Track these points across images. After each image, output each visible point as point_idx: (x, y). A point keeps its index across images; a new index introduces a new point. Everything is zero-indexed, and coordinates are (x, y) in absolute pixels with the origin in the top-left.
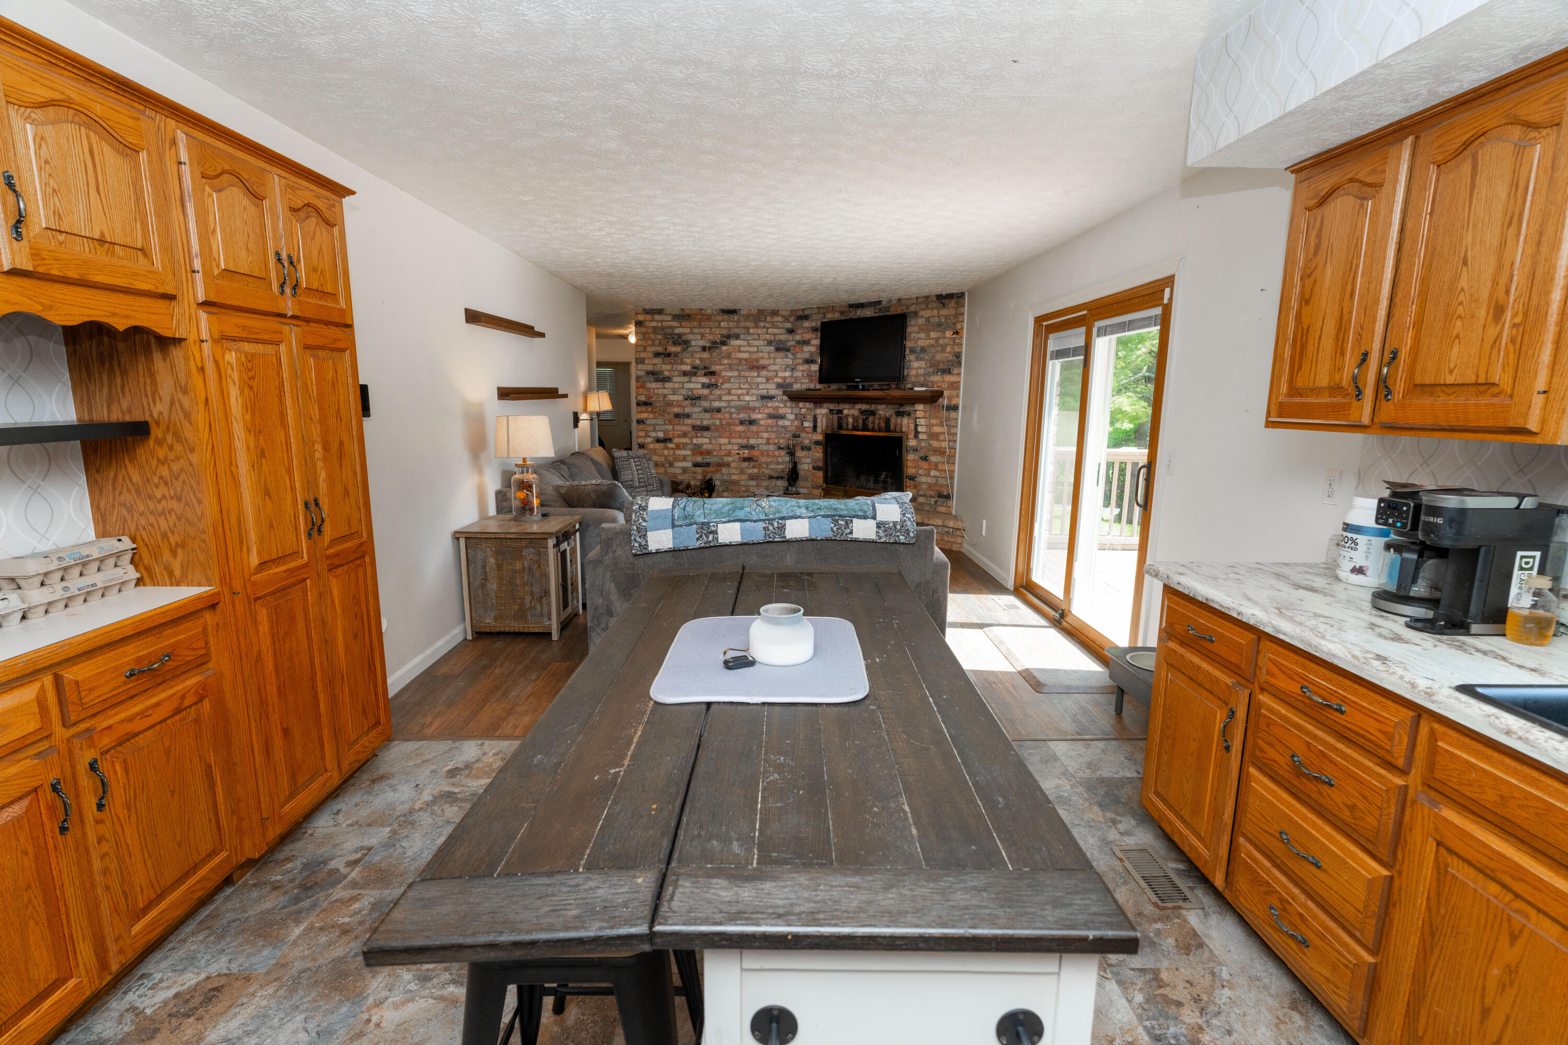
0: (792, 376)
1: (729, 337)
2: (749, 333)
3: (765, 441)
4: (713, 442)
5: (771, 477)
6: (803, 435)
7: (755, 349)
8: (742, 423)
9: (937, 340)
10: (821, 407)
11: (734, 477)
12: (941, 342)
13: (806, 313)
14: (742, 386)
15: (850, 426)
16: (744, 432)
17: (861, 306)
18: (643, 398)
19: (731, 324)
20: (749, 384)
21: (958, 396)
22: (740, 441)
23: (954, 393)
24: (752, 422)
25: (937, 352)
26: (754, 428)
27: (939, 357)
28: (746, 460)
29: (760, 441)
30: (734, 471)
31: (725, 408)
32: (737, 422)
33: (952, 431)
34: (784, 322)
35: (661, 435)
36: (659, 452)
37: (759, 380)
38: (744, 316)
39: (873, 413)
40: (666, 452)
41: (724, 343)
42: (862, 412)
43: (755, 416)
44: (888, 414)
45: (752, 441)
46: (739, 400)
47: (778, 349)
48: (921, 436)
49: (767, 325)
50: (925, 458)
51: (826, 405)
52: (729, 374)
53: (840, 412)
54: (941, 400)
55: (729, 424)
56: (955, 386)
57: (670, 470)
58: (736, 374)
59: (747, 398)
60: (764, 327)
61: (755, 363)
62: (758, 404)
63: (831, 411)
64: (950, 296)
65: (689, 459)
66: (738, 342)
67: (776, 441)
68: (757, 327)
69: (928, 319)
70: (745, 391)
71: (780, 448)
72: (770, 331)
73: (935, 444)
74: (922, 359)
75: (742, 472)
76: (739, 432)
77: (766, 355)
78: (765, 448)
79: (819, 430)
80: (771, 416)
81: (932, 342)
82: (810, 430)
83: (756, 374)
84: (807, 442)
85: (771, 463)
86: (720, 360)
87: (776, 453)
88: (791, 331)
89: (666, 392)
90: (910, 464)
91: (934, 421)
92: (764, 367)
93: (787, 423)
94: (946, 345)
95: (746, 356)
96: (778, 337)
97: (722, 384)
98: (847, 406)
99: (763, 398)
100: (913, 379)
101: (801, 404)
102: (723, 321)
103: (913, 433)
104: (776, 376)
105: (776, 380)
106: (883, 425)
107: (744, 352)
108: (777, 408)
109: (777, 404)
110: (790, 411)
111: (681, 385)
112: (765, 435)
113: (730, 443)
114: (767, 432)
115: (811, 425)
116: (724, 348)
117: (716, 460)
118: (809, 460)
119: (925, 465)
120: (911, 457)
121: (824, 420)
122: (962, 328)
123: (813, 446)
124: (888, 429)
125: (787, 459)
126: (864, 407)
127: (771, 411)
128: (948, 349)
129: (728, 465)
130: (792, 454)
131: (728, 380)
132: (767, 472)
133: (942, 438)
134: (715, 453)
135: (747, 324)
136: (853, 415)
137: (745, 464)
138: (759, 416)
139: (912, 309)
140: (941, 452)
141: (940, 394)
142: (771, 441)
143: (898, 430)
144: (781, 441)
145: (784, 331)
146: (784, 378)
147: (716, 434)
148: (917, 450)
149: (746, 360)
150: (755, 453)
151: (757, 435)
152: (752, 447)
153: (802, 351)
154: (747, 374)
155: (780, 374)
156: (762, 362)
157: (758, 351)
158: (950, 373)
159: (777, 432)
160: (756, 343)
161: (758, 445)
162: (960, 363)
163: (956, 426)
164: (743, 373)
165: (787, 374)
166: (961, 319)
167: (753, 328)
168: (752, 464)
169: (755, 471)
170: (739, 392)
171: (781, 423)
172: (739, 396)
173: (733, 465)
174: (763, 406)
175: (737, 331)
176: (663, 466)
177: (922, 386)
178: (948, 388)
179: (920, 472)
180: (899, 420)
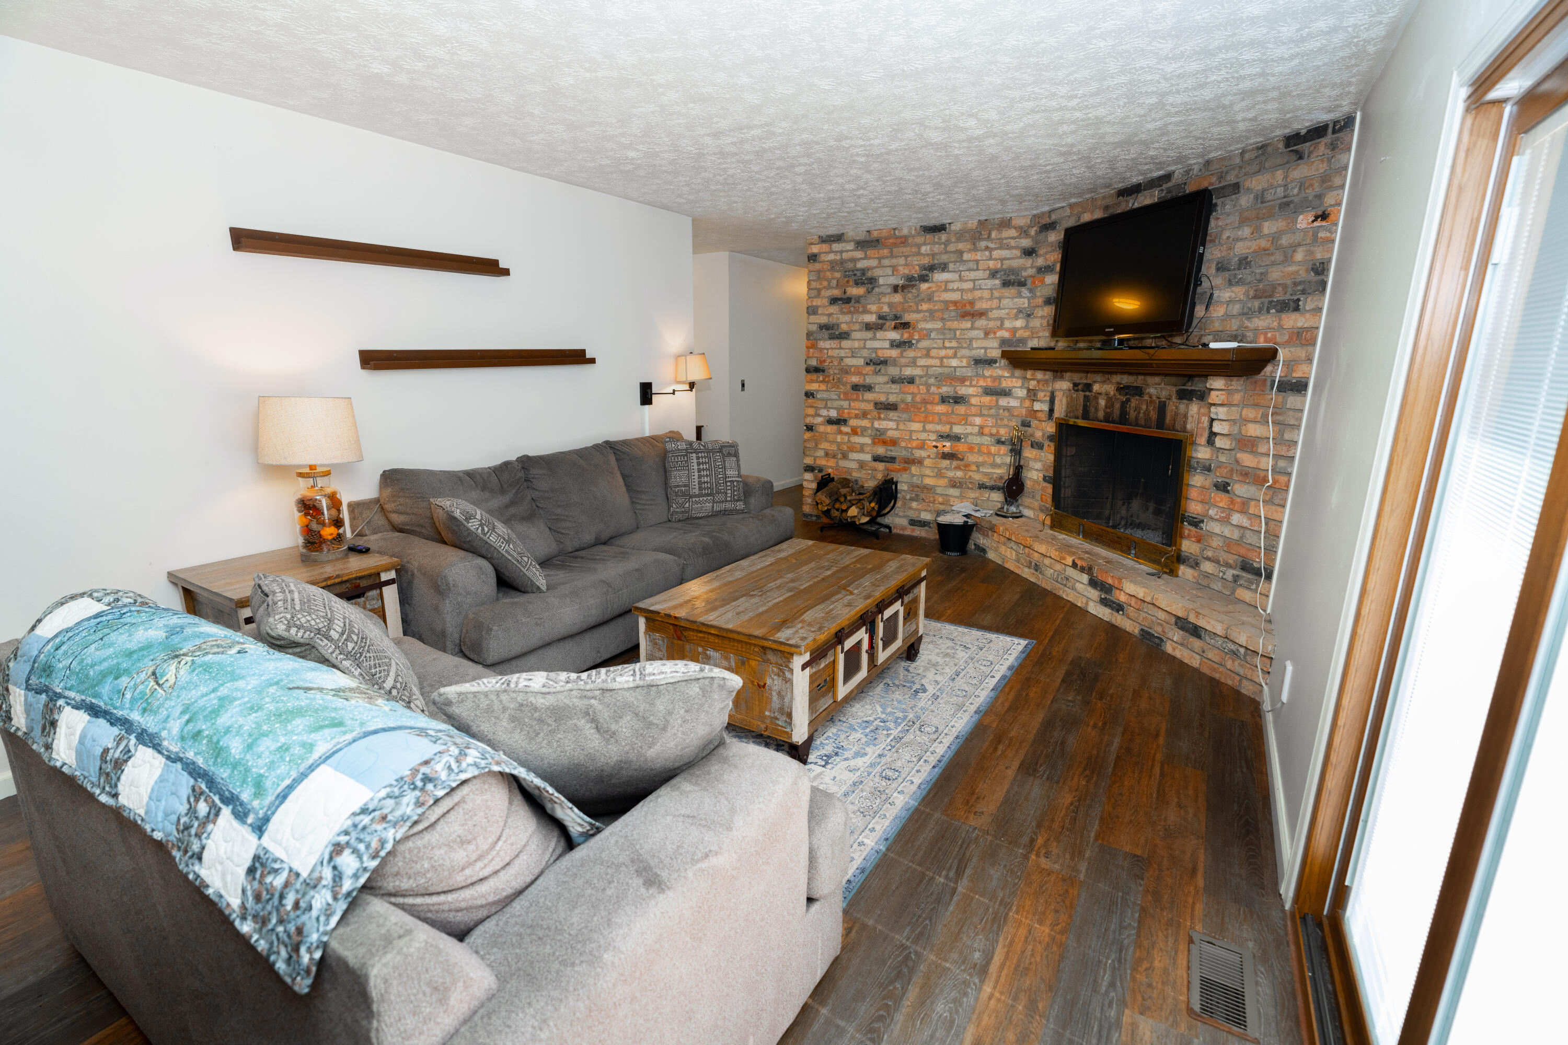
0: (1026, 327)
1: (932, 268)
2: (962, 261)
3: (976, 429)
4: (901, 427)
5: (982, 486)
6: (1034, 423)
7: (969, 285)
8: (944, 400)
9: (1275, 237)
10: (1062, 378)
11: (928, 481)
12: (1284, 241)
13: (1052, 217)
14: (947, 344)
15: (1101, 414)
16: (946, 414)
17: (1137, 188)
18: (814, 363)
19: (936, 249)
20: (958, 340)
21: (1310, 360)
22: (939, 428)
23: (1301, 353)
24: (958, 400)
25: (1273, 264)
26: (961, 409)
27: (1275, 275)
28: (945, 456)
29: (969, 429)
30: (928, 472)
31: (921, 377)
32: (937, 398)
33: (1287, 436)
34: (1019, 237)
35: (833, 414)
36: (831, 437)
37: (974, 333)
38: (956, 233)
39: (1138, 391)
40: (839, 438)
41: (924, 279)
42: (1121, 389)
43: (963, 391)
44: (1164, 394)
45: (957, 429)
46: (942, 366)
47: (1006, 284)
48: (1219, 442)
49: (992, 246)
50: (1223, 487)
51: (1068, 374)
52: (929, 326)
53: (1088, 387)
54: (1269, 369)
55: (925, 402)
56: (1304, 338)
57: (843, 463)
58: (939, 325)
59: (954, 362)
60: (987, 248)
61: (968, 308)
62: (969, 372)
63: (1075, 385)
64: (1318, 131)
65: (867, 449)
66: (944, 276)
67: (994, 431)
68: (975, 249)
69: (1261, 194)
70: (950, 352)
71: (999, 442)
72: (996, 254)
73: (1247, 459)
74: (1240, 282)
75: (940, 475)
76: (938, 414)
77: (986, 294)
78: (976, 440)
79: (1056, 416)
80: (988, 392)
81: (1263, 243)
82: (1043, 416)
83: (969, 325)
84: (1039, 435)
85: (983, 464)
86: (917, 305)
87: (993, 449)
88: (1029, 252)
89: (842, 353)
90: (1193, 493)
91: (1250, 413)
92: (982, 314)
93: (1013, 403)
94: (1294, 247)
95: (955, 296)
96: (1007, 264)
97: (918, 341)
98: (1099, 377)
99: (978, 362)
100: (1217, 326)
101: (1029, 374)
102: (925, 244)
103: (1206, 434)
104: (1001, 327)
105: (1000, 334)
106: (1153, 415)
107: (953, 290)
108: (1000, 378)
109: (1000, 372)
110: (1019, 383)
111: (862, 343)
112: (978, 421)
113: (924, 430)
114: (981, 415)
115: (1045, 407)
116: (924, 286)
117: (904, 453)
118: (1037, 465)
119: (1221, 499)
120: (1197, 481)
121: (1065, 401)
122: (1339, 204)
123: (1046, 443)
124: (1161, 423)
125: (1008, 460)
126: (1126, 380)
127: (989, 383)
128: (1299, 256)
129: (920, 462)
130: (1016, 452)
131: (927, 335)
132: (977, 477)
133: (1262, 449)
134: (903, 444)
135: (961, 246)
136: (1107, 395)
137: (945, 463)
138: (971, 391)
139: (1231, 178)
140: (1256, 478)
141: (1269, 356)
142: (986, 430)
143: (1178, 426)
144: (1002, 431)
145: (1017, 253)
146: (1014, 331)
147: (904, 416)
148: (1209, 469)
149: (955, 303)
150: (961, 447)
151: (965, 420)
152: (957, 438)
153: (1040, 284)
154: (955, 325)
155: (1007, 324)
156: (980, 306)
157: (974, 289)
158: (1297, 309)
159: (997, 417)
160: (973, 275)
161: (966, 435)
162: (1324, 284)
163: (1298, 427)
164: (949, 324)
165: (1019, 323)
166: (1337, 181)
167: (970, 251)
168: (955, 463)
169: (959, 474)
170: (943, 353)
171: (1003, 402)
172: (941, 359)
173: (927, 462)
174: (977, 375)
175: (944, 258)
176: (834, 456)
177: (1234, 338)
178: (1288, 343)
179: (1212, 512)
180: (1182, 407)
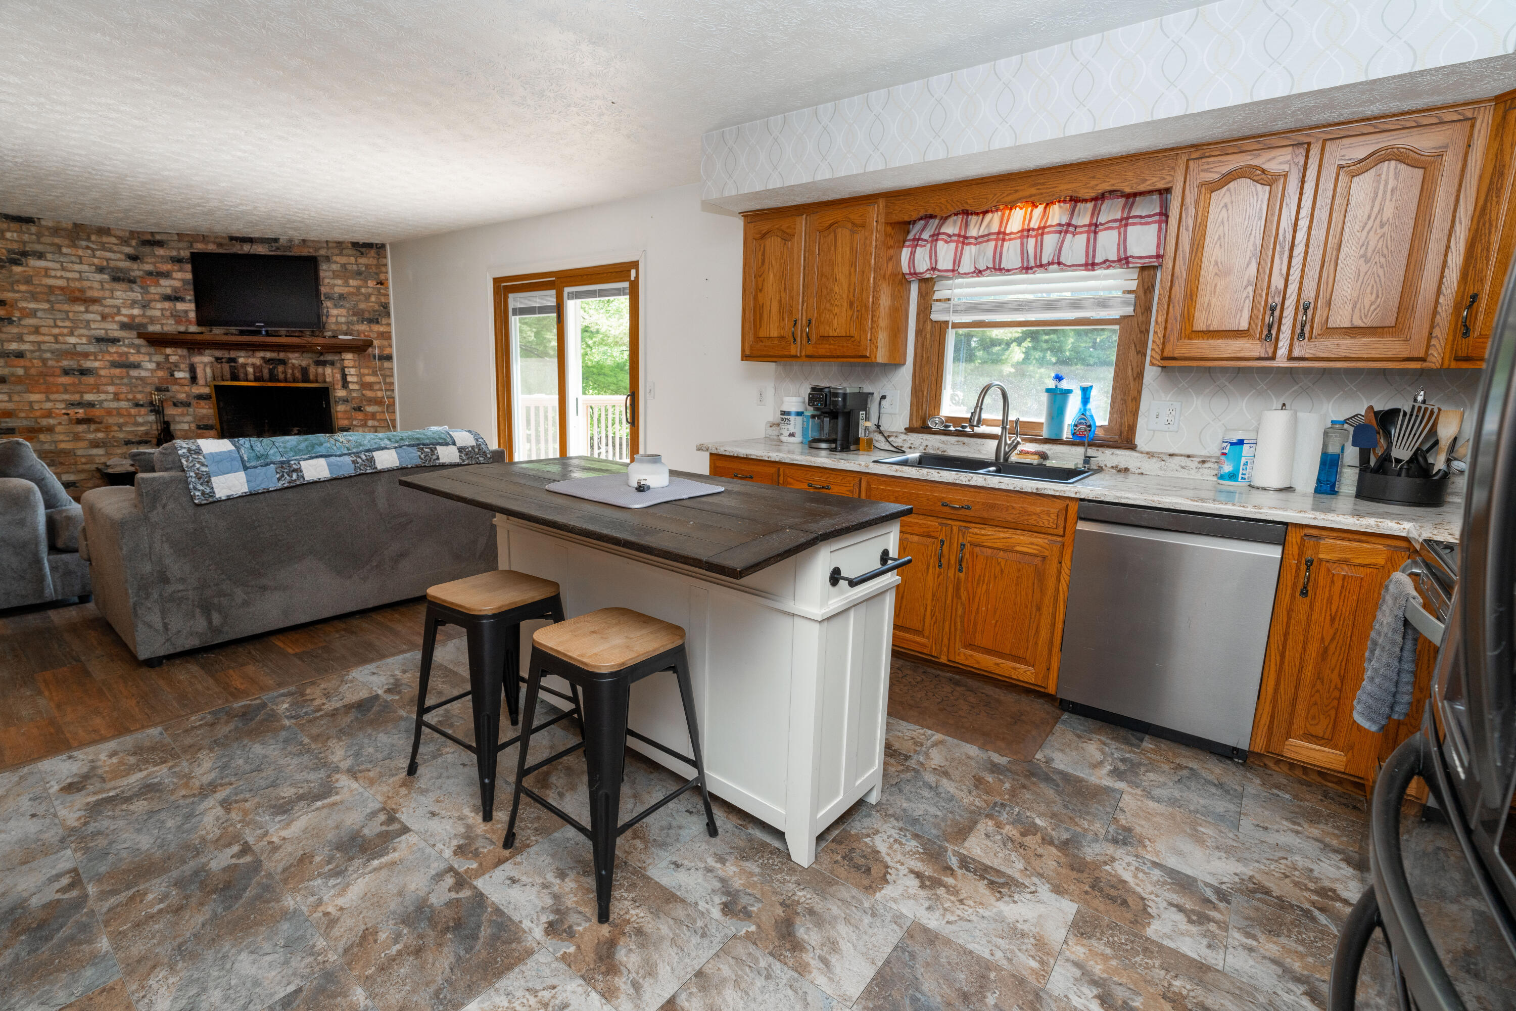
0: (143, 315)
1: (25, 254)
2: (61, 253)
3: (111, 396)
4: (16, 398)
5: (128, 443)
6: (174, 388)
7: (77, 275)
8: (66, 372)
9: (358, 288)
10: (201, 354)
11: (62, 446)
12: (363, 290)
13: (158, 237)
14: (60, 323)
15: (251, 377)
16: (73, 384)
17: (251, 240)
19: (26, 237)
20: (72, 321)
21: (390, 346)
22: (66, 397)
23: (385, 343)
24: (83, 372)
25: (360, 300)
26: (91, 380)
27: (362, 306)
28: (79, 422)
29: (103, 397)
30: (61, 437)
31: (32, 352)
32: (58, 371)
33: (388, 380)
34: (121, 244)
37: (90, 316)
38: (48, 228)
39: (283, 362)
41: (16, 262)
42: (267, 361)
43: (88, 364)
44: (304, 363)
45: (89, 397)
46: (57, 342)
47: (116, 279)
48: (351, 386)
49: (94, 246)
50: (359, 409)
51: (208, 352)
52: (32, 305)
53: (233, 360)
54: (370, 350)
55: (42, 374)
56: (386, 336)
58: (46, 306)
59: (72, 340)
60: (88, 247)
61: (77, 294)
62: (92, 348)
63: (218, 359)
64: (369, 246)
66: (42, 263)
67: (130, 396)
68: (75, 246)
69: (344, 266)
70: (66, 331)
71: (137, 405)
72: (98, 253)
73: (369, 394)
74: (342, 306)
75: (77, 438)
76: (62, 384)
77: (96, 285)
78: (114, 405)
79: (201, 381)
80: (115, 365)
81: (352, 290)
82: (187, 382)
83: (82, 309)
84: (182, 396)
85: (126, 424)
86: (12, 284)
87: (133, 411)
88: (134, 258)
90: (340, 415)
91: (366, 371)
92: (95, 301)
93: (143, 374)
94: (370, 295)
95: (61, 283)
96: (112, 264)
97: (20, 319)
98: (242, 353)
99: (99, 340)
100: (333, 327)
101: (168, 351)
102: (9, 230)
103: (340, 384)
104: (119, 313)
105: (117, 318)
106: (298, 375)
107: (55, 277)
108: (127, 354)
109: (126, 349)
110: (147, 358)
112: (111, 389)
113: (48, 400)
114: (113, 384)
115: (187, 375)
116: (17, 269)
117: (25, 423)
118: (188, 418)
119: (360, 415)
120: (341, 408)
121: (208, 370)
122: (387, 280)
123: (194, 402)
124: (306, 379)
125: (152, 418)
126: (268, 355)
127: (116, 357)
128: (373, 299)
129: (50, 430)
130: (157, 409)
131: (33, 313)
132: (121, 435)
133: (377, 387)
134: (23, 415)
135: (57, 240)
136: (253, 365)
137: (81, 428)
138: (97, 364)
139: (323, 252)
140: (378, 402)
141: (369, 344)
142: (122, 396)
143: (320, 379)
144: (139, 396)
145: (123, 257)
146: (132, 317)
147: (19, 388)
148: (347, 401)
149: (62, 289)
150: (97, 412)
151: (97, 389)
152: (91, 405)
153: (157, 284)
154: (66, 307)
155: (124, 311)
156: (90, 294)
157: (81, 279)
158: (378, 323)
159: (129, 385)
160: (77, 267)
161: (101, 402)
162: (388, 315)
163: (392, 376)
164: (57, 306)
165: (136, 312)
166: (384, 269)
167: (68, 246)
168: (93, 427)
169: (100, 435)
170: (56, 331)
171: (134, 373)
172: (56, 336)
173: (58, 429)
174: (101, 351)
175: (39, 247)
177: (346, 334)
178: (377, 338)
179: (354, 423)
180: (320, 370)
